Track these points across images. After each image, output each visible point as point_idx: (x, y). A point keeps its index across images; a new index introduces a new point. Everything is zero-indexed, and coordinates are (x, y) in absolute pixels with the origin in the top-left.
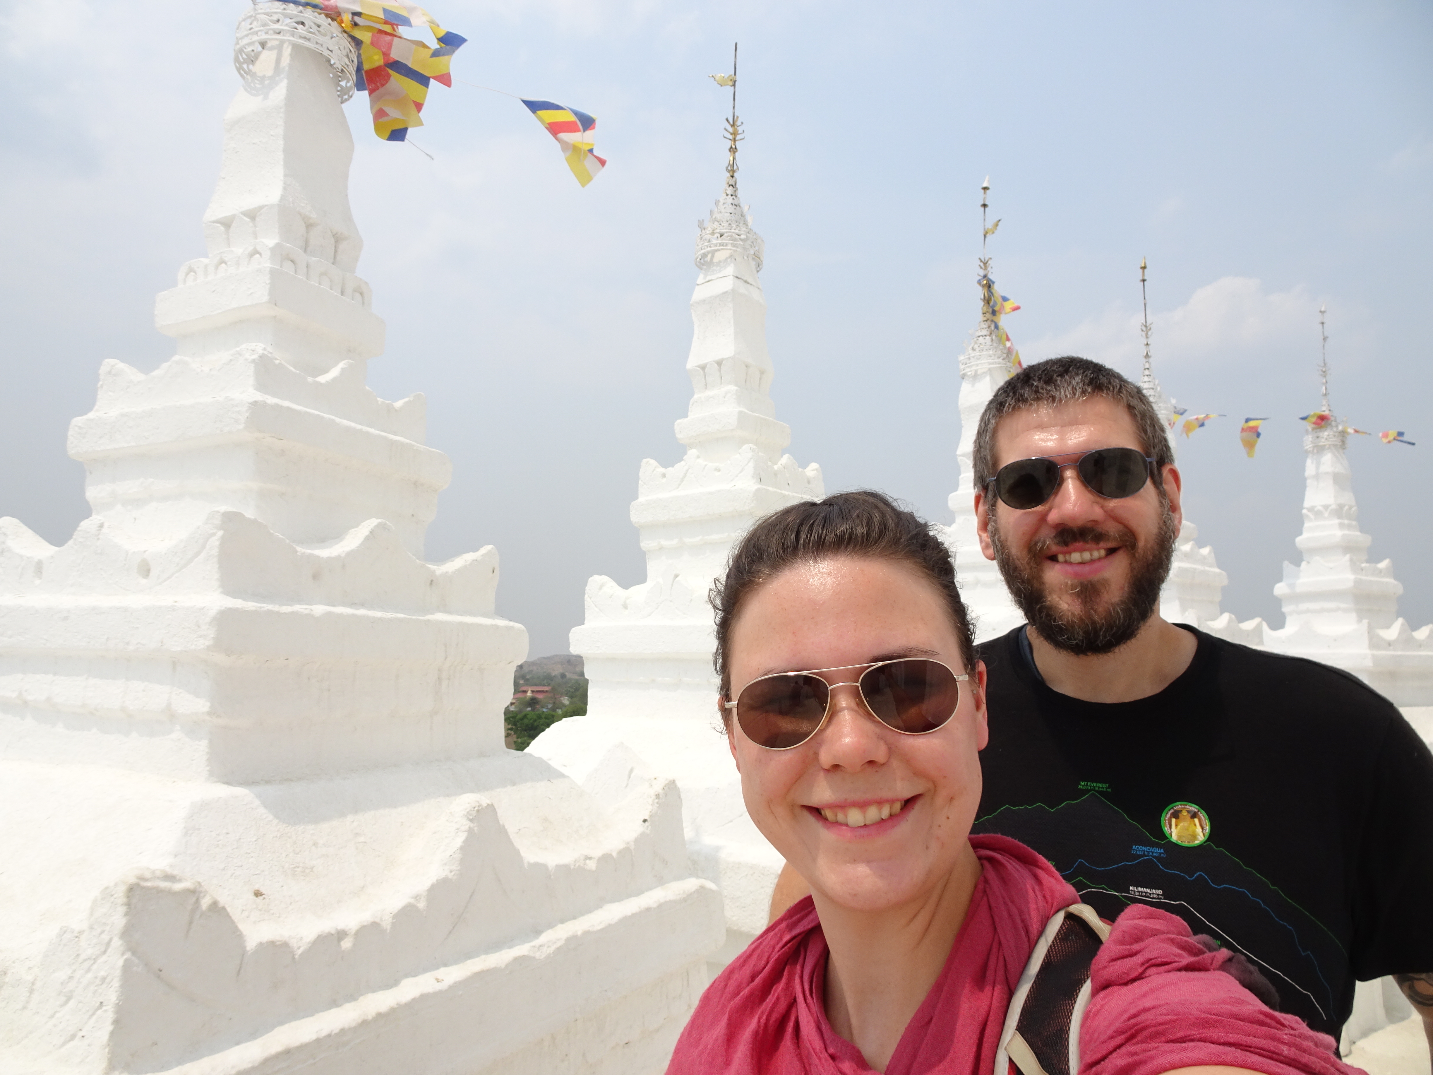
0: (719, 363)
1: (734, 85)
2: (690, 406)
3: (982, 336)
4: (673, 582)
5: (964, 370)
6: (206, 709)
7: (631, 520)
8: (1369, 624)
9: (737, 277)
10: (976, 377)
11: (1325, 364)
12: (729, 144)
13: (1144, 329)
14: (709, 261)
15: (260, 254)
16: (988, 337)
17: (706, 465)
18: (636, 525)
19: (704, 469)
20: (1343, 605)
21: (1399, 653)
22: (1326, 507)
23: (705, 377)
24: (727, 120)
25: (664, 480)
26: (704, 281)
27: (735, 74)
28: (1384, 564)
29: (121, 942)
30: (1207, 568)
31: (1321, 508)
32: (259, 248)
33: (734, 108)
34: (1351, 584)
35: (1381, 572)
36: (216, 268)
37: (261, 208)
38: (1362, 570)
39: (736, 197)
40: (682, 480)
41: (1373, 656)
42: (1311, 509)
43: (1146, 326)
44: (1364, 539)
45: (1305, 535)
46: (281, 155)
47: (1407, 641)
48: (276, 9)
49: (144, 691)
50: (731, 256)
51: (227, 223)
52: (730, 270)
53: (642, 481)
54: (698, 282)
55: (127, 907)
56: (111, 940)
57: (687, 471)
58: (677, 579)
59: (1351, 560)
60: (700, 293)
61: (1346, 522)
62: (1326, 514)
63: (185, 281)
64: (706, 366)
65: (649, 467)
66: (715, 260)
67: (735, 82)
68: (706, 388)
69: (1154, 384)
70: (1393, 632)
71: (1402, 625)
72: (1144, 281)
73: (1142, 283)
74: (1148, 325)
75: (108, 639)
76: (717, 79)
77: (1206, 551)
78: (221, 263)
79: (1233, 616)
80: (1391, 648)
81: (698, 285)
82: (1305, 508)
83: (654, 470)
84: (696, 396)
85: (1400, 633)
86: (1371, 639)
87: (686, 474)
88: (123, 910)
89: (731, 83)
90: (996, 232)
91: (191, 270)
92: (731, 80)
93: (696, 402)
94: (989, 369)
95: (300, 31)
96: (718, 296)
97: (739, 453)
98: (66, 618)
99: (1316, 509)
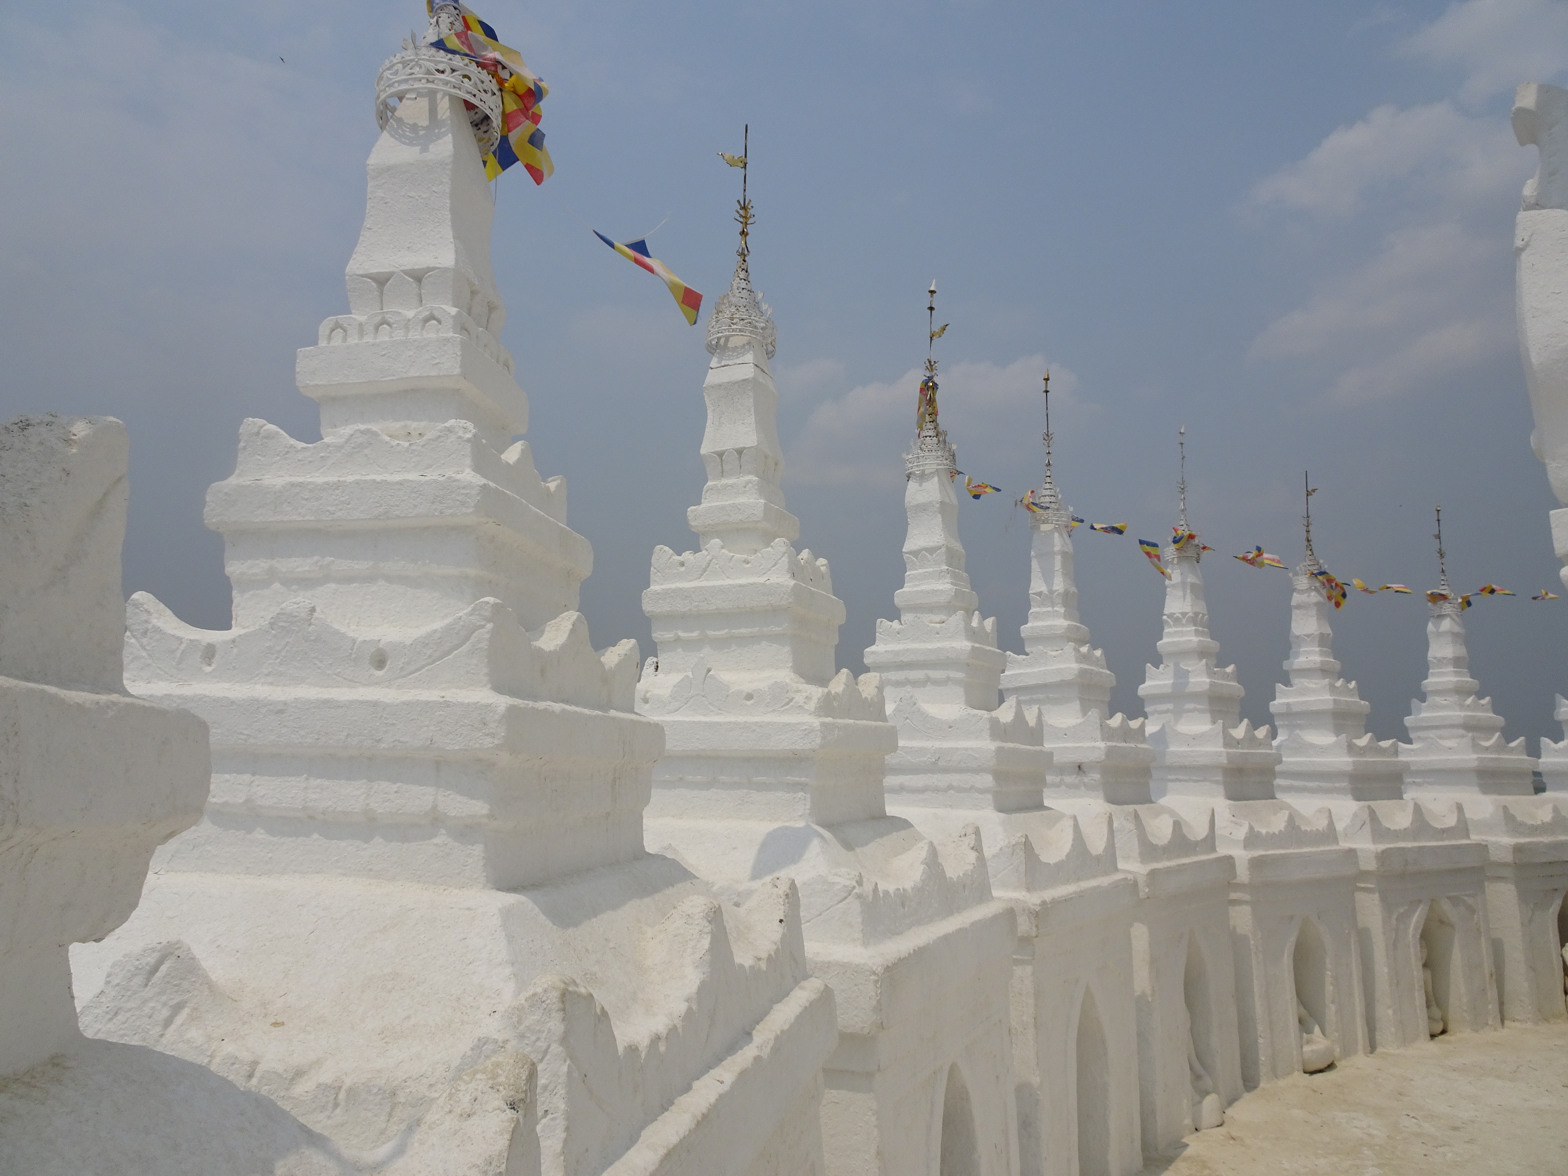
0: (740, 452)
1: (745, 167)
2: (703, 493)
3: (930, 436)
4: (706, 676)
5: (912, 469)
6: (485, 811)
7: (644, 608)
8: (1224, 724)
9: (756, 365)
10: (923, 477)
11: (1183, 483)
12: (740, 227)
13: (1046, 438)
14: (722, 344)
15: (439, 322)
16: (935, 438)
17: (733, 556)
18: (647, 615)
19: (731, 560)
20: (1199, 707)
21: (1245, 751)
22: (1184, 614)
23: (722, 465)
24: (739, 202)
25: (683, 569)
26: (719, 365)
27: (746, 156)
28: (1230, 669)
29: (561, 1049)
30: (1101, 670)
31: (1179, 615)
32: (436, 313)
33: (745, 190)
34: (1207, 687)
35: (1228, 676)
36: (377, 328)
37: (429, 269)
38: (1215, 674)
39: (749, 282)
40: (705, 571)
41: (1228, 753)
42: (1170, 616)
43: (1047, 435)
44: (1214, 645)
45: (1165, 640)
46: (448, 215)
47: (1251, 740)
48: (442, 58)
49: (396, 792)
50: (749, 343)
51: (381, 280)
52: (749, 357)
53: (655, 568)
54: (712, 365)
55: (562, 1012)
56: (549, 1047)
57: (711, 561)
58: (710, 673)
59: (1207, 665)
60: (713, 378)
61: (1200, 629)
62: (1184, 621)
63: (329, 338)
64: (724, 453)
65: (662, 554)
66: (730, 345)
67: (745, 164)
68: (722, 476)
69: (1055, 492)
70: (1240, 732)
71: (1247, 725)
72: (1047, 392)
73: (1045, 394)
74: (1049, 435)
75: (348, 735)
76: (726, 158)
77: (1098, 653)
78: (382, 324)
79: (1125, 716)
80: (1240, 746)
81: (712, 369)
82: (1165, 615)
83: (670, 557)
84: (709, 483)
85: (1246, 733)
86: (1225, 738)
87: (709, 564)
88: (558, 1016)
89: (742, 165)
90: (943, 336)
91: (337, 326)
92: (741, 162)
93: (712, 489)
94: (937, 470)
95: (466, 85)
96: (737, 383)
97: (772, 547)
98: (281, 712)
99: (1175, 616)
